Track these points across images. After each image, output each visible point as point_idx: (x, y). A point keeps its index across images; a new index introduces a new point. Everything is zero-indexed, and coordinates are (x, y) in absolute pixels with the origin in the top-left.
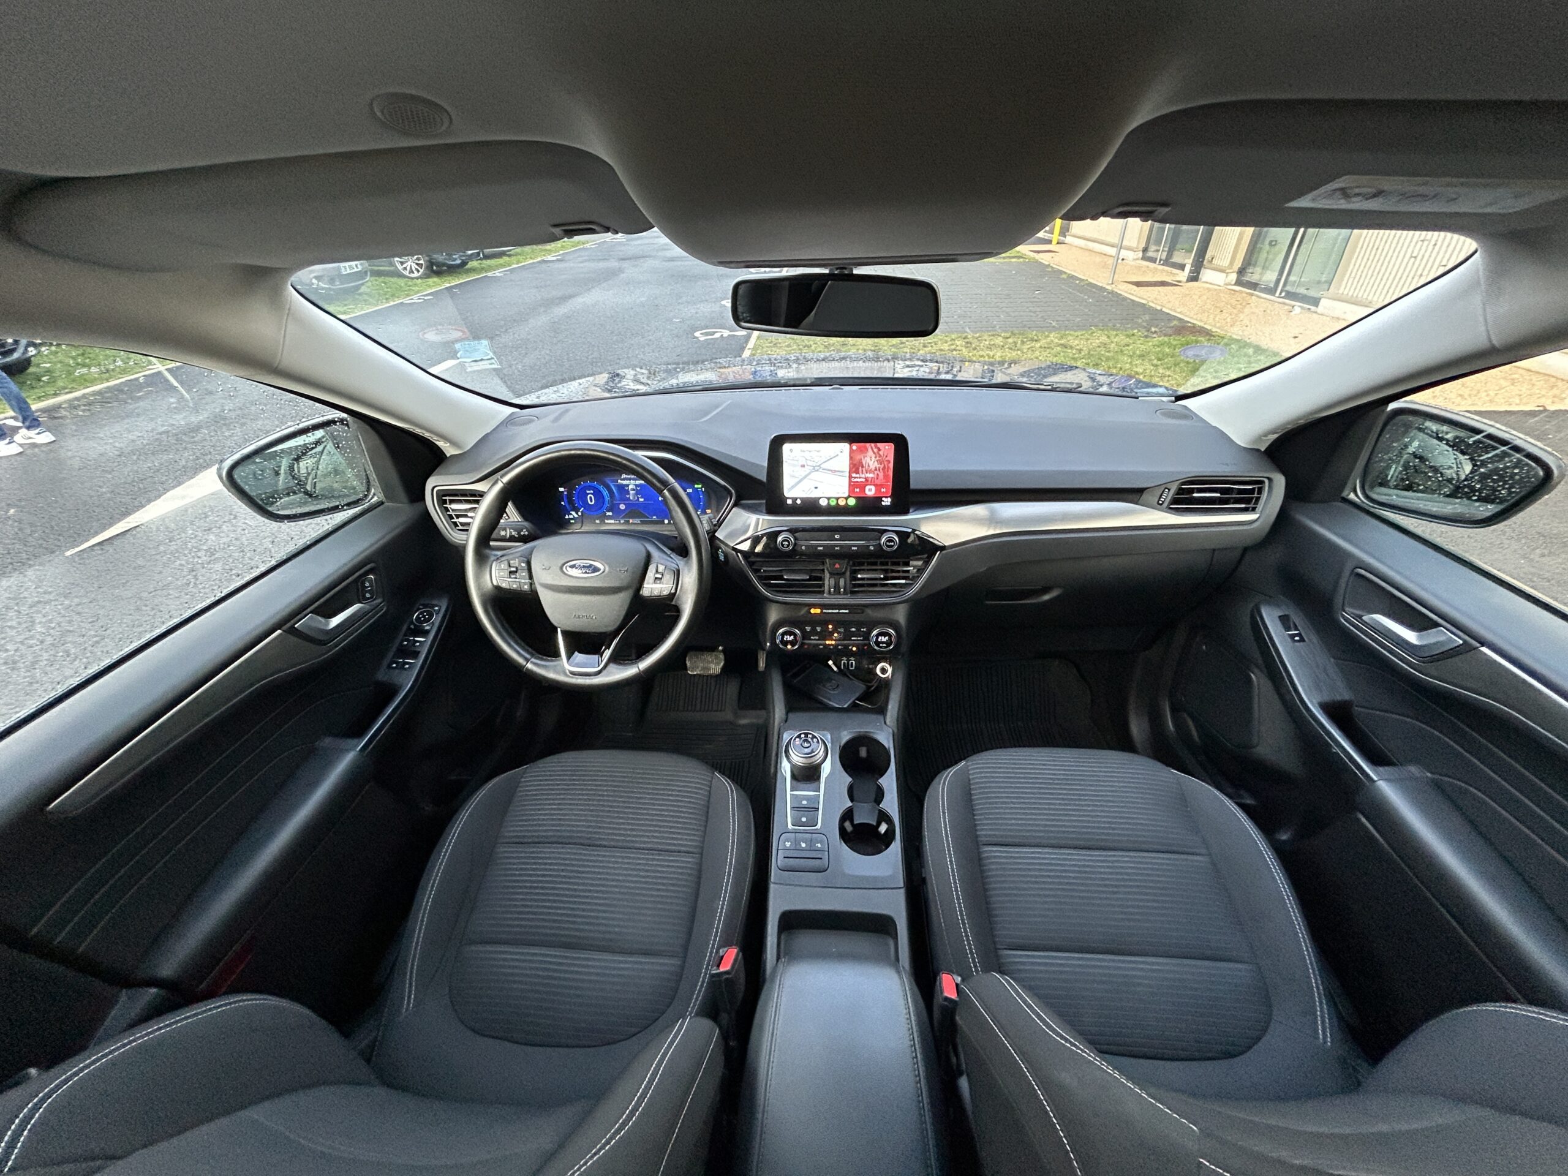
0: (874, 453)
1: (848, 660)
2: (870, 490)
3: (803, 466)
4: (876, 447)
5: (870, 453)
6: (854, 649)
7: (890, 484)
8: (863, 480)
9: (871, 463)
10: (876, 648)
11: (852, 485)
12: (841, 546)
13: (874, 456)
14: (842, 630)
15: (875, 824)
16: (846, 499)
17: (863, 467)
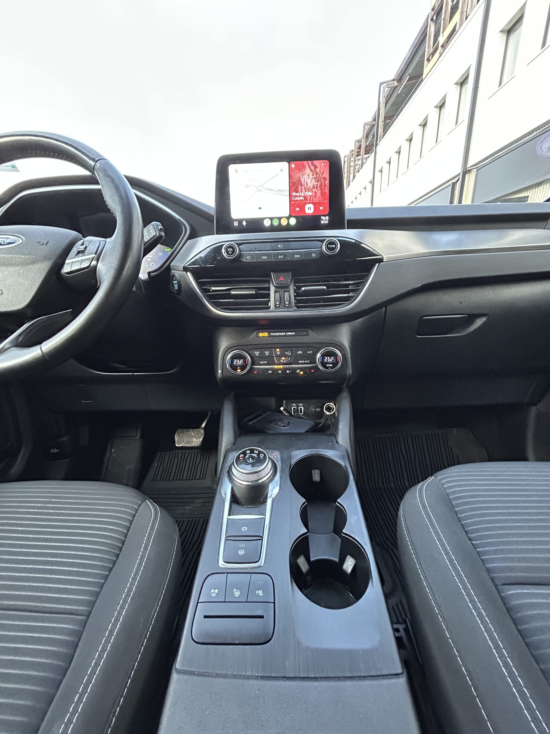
0: (311, 170)
1: (298, 406)
2: (309, 209)
3: (247, 186)
4: (312, 164)
5: (308, 171)
6: (302, 373)
7: (327, 201)
8: (302, 198)
9: (309, 181)
10: (321, 367)
11: (293, 204)
12: (285, 255)
13: (311, 173)
14: (288, 353)
15: (337, 560)
16: (288, 218)
17: (301, 185)
